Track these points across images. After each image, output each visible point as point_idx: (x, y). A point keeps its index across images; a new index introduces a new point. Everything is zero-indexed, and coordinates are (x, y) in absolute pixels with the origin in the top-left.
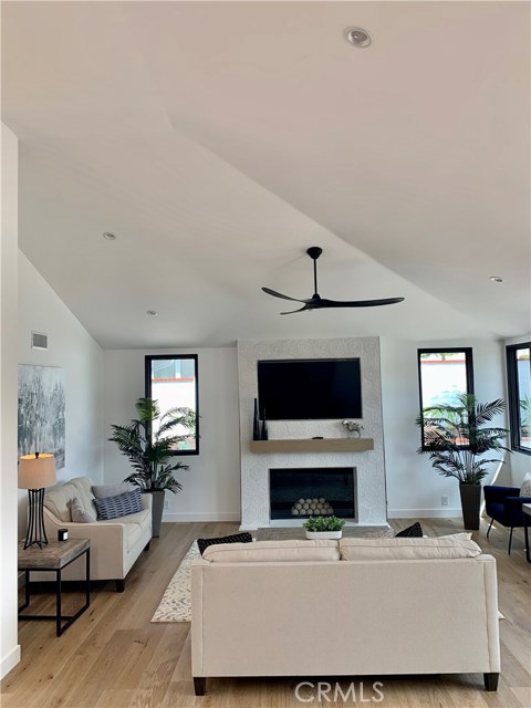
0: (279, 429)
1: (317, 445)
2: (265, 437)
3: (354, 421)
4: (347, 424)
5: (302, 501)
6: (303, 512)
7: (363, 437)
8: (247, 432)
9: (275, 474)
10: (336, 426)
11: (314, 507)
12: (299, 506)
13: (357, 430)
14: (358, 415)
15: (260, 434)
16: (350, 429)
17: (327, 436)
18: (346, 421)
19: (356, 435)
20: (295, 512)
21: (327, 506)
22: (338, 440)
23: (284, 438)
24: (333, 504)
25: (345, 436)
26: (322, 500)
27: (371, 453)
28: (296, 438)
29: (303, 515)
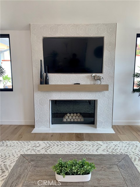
0: (55, 78)
1: (77, 87)
2: (47, 82)
3: (98, 75)
4: (94, 76)
5: (68, 115)
6: (69, 120)
7: (102, 83)
8: (37, 79)
10: (88, 77)
11: (74, 118)
12: (67, 117)
13: (100, 79)
14: (101, 71)
15: (44, 81)
16: (94, 78)
17: (82, 83)
18: (94, 75)
19: (98, 82)
20: (65, 120)
21: (81, 117)
23: (59, 83)
25: (92, 83)
26: (79, 114)
27: (106, 93)
28: (65, 84)
29: (69, 122)
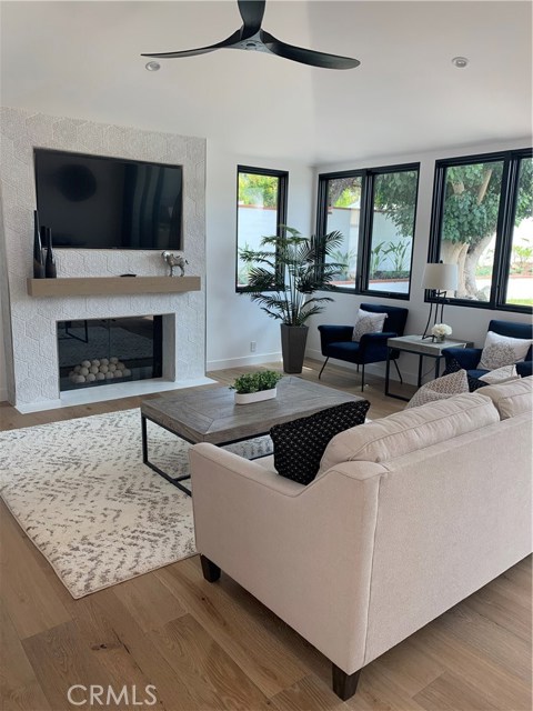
0: (71, 262)
2: (51, 273)
3: (176, 253)
4: (168, 257)
5: (88, 363)
6: (93, 378)
7: (188, 274)
9: (65, 328)
10: (151, 259)
11: (105, 369)
12: (86, 371)
13: (180, 265)
14: (178, 246)
15: (43, 270)
16: (168, 262)
17: (140, 273)
18: (167, 253)
19: (177, 272)
20: (81, 379)
21: (122, 366)
22: (154, 278)
24: (128, 363)
25: (162, 274)
26: (115, 360)
28: (98, 276)
29: (92, 382)
